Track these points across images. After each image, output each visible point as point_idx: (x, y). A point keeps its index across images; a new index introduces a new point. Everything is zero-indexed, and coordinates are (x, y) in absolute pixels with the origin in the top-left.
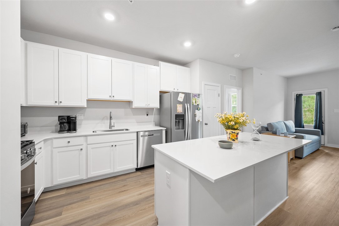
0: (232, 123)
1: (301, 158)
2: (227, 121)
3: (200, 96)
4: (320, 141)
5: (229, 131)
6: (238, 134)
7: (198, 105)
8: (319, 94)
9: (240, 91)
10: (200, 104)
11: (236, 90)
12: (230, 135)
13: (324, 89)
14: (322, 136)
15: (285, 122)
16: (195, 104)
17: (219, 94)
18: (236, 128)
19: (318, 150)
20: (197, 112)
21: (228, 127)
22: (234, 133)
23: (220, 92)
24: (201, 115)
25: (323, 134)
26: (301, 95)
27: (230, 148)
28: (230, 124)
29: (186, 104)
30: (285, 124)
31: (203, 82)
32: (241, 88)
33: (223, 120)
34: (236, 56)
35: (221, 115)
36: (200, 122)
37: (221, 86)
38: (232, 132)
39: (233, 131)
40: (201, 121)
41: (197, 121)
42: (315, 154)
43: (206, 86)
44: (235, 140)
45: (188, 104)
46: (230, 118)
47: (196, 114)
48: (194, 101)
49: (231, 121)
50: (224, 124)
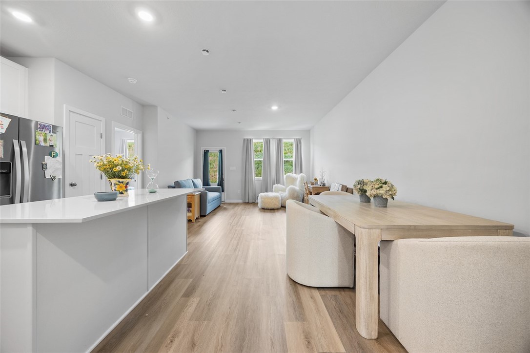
0: (119, 168)
1: (205, 216)
2: (111, 166)
3: (58, 130)
4: (220, 197)
5: (114, 181)
6: (127, 184)
7: (51, 146)
8: (221, 151)
9: (140, 136)
10: (58, 146)
11: (133, 133)
12: (116, 186)
13: (224, 147)
14: (223, 193)
15: (193, 180)
16: (43, 144)
17: (101, 134)
18: (124, 175)
19: (220, 206)
20: (48, 160)
21: (114, 176)
22: (122, 182)
23: (102, 131)
24: (61, 167)
25: (223, 191)
26: (208, 151)
27: (114, 200)
28: (115, 169)
29: (16, 142)
30: (193, 181)
31: (65, 105)
32: (142, 132)
33: (104, 165)
34: (130, 80)
35: (100, 158)
36: (56, 181)
37: (106, 121)
38: (119, 182)
39: (121, 180)
40: (59, 179)
41: (48, 176)
42: (216, 211)
43: (71, 114)
44: (123, 192)
45: (23, 143)
46: (115, 160)
47: (46, 164)
48: (41, 138)
49: (116, 166)
50: (106, 171)
